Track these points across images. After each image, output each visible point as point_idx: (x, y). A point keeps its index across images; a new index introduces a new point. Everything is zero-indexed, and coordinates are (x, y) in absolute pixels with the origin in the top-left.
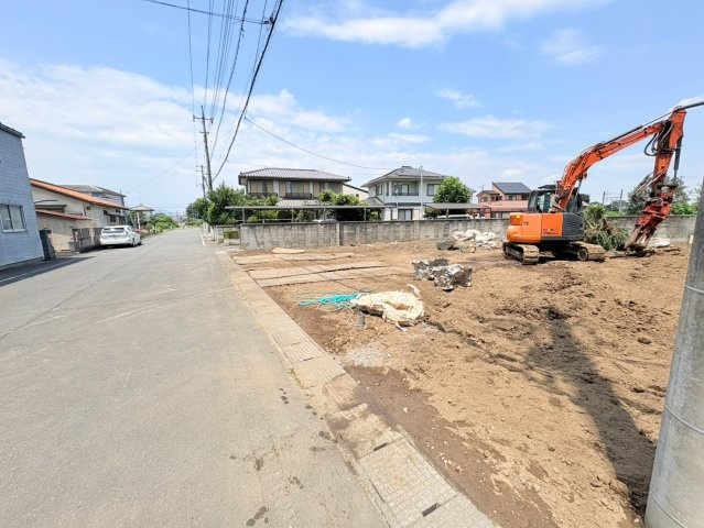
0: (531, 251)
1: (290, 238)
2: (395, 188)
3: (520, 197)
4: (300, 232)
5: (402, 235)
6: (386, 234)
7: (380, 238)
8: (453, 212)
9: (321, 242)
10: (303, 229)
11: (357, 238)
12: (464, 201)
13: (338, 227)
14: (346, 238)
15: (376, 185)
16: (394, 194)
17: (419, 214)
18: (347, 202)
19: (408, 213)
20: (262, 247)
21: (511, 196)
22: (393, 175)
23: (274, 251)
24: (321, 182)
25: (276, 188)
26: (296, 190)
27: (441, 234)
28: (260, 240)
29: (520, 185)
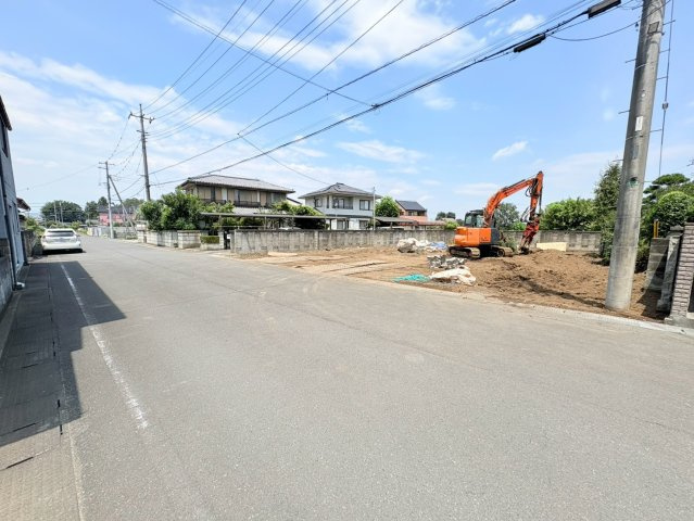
2: (334, 202)
3: (416, 213)
5: (361, 242)
6: (350, 241)
7: (346, 244)
8: (395, 224)
9: (301, 247)
11: (330, 244)
12: (396, 216)
14: (321, 244)
15: (315, 198)
16: (334, 207)
17: (354, 225)
18: (307, 212)
19: (345, 223)
20: (256, 251)
21: (410, 212)
22: (332, 190)
23: (269, 254)
24: (267, 192)
25: (224, 196)
26: (244, 198)
27: (388, 241)
28: (252, 245)
29: (416, 203)
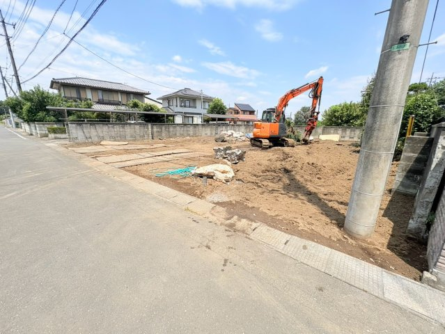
0: (266, 142)
1: (113, 134)
2: (181, 102)
3: (248, 113)
4: (121, 130)
5: (191, 133)
6: (182, 132)
7: (178, 135)
8: (220, 119)
9: (138, 137)
10: (123, 128)
11: (163, 135)
12: (224, 113)
13: (150, 127)
14: (155, 134)
15: (167, 99)
16: (181, 106)
17: (198, 120)
18: (152, 109)
19: (190, 119)
20: (90, 140)
21: (244, 112)
22: (180, 94)
23: (102, 143)
24: (127, 94)
25: (89, 95)
26: (106, 97)
27: (214, 133)
28: (88, 135)
29: (248, 106)
